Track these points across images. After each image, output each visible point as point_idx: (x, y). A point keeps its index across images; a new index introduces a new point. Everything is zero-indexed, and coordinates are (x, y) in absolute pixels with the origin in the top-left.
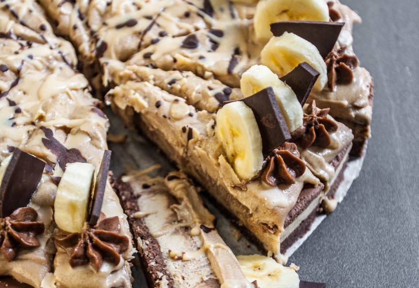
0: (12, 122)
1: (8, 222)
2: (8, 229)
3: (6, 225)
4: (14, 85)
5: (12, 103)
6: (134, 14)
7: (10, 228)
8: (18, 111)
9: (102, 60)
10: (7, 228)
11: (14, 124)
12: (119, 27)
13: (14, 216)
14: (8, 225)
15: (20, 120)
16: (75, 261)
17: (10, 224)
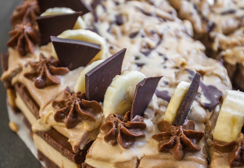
0: (163, 66)
1: (181, 129)
2: (182, 135)
3: (179, 132)
4: (159, 43)
5: (160, 55)
6: (233, 7)
7: (183, 134)
8: (166, 59)
9: (212, 34)
10: (180, 134)
11: (165, 67)
12: (224, 14)
13: (185, 126)
14: (181, 132)
15: (169, 64)
16: (234, 162)
17: (183, 131)
